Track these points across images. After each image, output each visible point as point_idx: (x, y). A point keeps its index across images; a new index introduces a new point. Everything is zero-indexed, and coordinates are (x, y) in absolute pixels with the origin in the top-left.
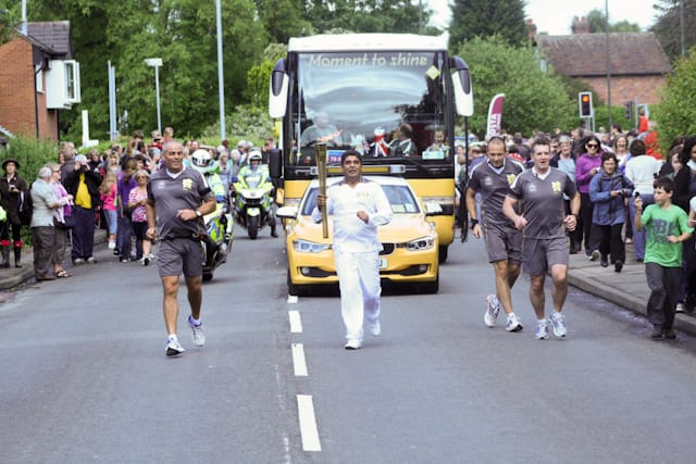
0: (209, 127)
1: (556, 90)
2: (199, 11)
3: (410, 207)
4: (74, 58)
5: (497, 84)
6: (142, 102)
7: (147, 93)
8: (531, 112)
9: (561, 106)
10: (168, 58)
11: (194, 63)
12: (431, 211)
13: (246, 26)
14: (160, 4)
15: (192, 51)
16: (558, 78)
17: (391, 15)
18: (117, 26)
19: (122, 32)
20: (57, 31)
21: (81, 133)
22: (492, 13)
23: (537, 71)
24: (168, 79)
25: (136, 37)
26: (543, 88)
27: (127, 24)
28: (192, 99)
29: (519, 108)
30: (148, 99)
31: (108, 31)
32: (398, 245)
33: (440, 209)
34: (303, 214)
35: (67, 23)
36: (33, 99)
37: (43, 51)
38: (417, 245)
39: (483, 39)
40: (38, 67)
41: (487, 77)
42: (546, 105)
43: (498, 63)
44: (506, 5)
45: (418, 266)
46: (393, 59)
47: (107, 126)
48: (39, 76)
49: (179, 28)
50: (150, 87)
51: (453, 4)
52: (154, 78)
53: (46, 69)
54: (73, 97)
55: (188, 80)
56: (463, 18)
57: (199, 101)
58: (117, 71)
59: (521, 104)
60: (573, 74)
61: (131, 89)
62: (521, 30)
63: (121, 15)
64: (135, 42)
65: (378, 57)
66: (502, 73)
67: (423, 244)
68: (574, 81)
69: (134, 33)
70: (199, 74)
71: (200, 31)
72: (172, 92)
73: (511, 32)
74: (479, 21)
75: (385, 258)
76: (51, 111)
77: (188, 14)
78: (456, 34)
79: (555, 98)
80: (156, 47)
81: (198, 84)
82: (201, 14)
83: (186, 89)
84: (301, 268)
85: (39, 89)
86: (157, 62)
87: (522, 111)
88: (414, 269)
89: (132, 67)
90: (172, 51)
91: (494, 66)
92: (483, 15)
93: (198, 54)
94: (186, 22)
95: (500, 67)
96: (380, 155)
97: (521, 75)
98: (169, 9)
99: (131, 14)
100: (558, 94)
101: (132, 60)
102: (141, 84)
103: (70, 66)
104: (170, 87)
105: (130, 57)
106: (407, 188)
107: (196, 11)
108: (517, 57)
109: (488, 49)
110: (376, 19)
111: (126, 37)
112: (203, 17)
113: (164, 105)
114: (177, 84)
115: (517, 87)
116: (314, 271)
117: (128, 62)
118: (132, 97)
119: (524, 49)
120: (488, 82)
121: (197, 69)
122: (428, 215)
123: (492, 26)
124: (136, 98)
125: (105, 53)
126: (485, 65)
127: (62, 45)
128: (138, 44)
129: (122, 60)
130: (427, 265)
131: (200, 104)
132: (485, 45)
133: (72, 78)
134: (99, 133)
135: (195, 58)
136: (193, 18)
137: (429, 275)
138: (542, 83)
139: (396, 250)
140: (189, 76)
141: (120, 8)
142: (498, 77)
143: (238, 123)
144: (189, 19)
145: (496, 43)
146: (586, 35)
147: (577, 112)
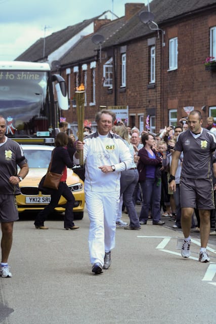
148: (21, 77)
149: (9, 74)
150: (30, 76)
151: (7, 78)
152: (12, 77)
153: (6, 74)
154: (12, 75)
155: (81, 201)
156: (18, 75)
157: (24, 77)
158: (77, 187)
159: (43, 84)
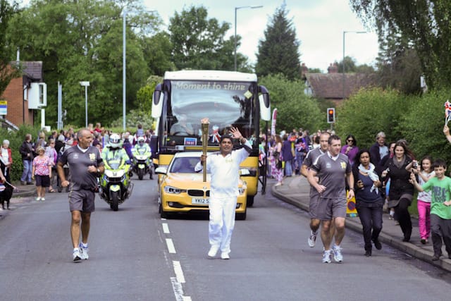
0: (114, 121)
1: (314, 106)
2: (111, 55)
4: (43, 82)
5: (280, 102)
6: (77, 105)
7: (80, 100)
8: (298, 119)
9: (315, 116)
10: (92, 80)
11: (107, 84)
13: (136, 64)
14: (88, 50)
15: (106, 77)
16: (315, 100)
17: (221, 60)
18: (63, 62)
19: (66, 65)
20: (35, 67)
21: (40, 122)
22: (281, 60)
23: (303, 95)
24: (92, 92)
25: (74, 68)
26: (306, 105)
27: (69, 60)
28: (105, 105)
29: (291, 117)
30: (80, 103)
31: (58, 64)
33: (248, 173)
34: (171, 172)
35: (41, 62)
36: (22, 103)
37: (28, 78)
39: (273, 76)
40: (25, 87)
41: (274, 98)
42: (307, 115)
43: (281, 90)
44: (289, 55)
46: (225, 86)
47: (56, 118)
48: (25, 91)
49: (99, 64)
50: (81, 97)
51: (258, 53)
52: (84, 92)
53: (29, 87)
54: (42, 102)
55: (103, 93)
56: (263, 62)
57: (109, 106)
58: (63, 87)
59: (292, 114)
60: (327, 97)
61: (71, 97)
62: (297, 70)
63: (65, 55)
64: (73, 71)
65: (216, 84)
66: (283, 96)
68: (327, 101)
69: (73, 66)
70: (109, 90)
71: (110, 66)
72: (94, 100)
73: (291, 71)
74: (272, 64)
76: (30, 110)
77: (104, 57)
78: (258, 71)
79: (312, 111)
80: (85, 74)
81: (109, 96)
82: (112, 57)
83: (102, 98)
84: (169, 202)
85: (25, 98)
86: (86, 84)
87: (293, 118)
89: (71, 85)
90: (94, 76)
91: (278, 92)
92: (275, 61)
93: (110, 79)
94: (102, 61)
95: (282, 92)
96: (216, 142)
97: (294, 98)
98: (93, 53)
99: (71, 55)
100: (314, 109)
101: (72, 81)
102: (76, 95)
103: (42, 87)
104: (93, 97)
105: (70, 79)
107: (109, 54)
108: (292, 87)
109: (275, 82)
110: (211, 63)
111: (68, 68)
112: (112, 58)
113: (89, 107)
114: (97, 96)
115: (291, 104)
117: (69, 82)
118: (71, 103)
119: (296, 82)
120: (274, 101)
121: (109, 88)
122: (241, 176)
123: (280, 68)
124: (74, 103)
125: (56, 77)
126: (273, 91)
127: (38, 75)
128: (75, 72)
129: (65, 81)
130: (240, 204)
131: (110, 107)
132: (273, 79)
133: (42, 92)
134: (51, 122)
135: (108, 81)
136: (107, 58)
137: (241, 210)
138: (305, 103)
140: (104, 91)
141: (65, 51)
142: (281, 98)
143: (131, 119)
144: (104, 59)
145: (280, 79)
146: (336, 74)
147: (325, 120)
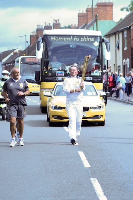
3: (94, 93)
12: (102, 95)
32: (90, 108)
33: (105, 94)
38: (97, 108)
45: (98, 115)
67: (100, 107)
75: (86, 113)
84: (54, 116)
88: (96, 117)
106: (93, 86)
116: (59, 117)
122: (101, 96)
130: (101, 115)
137: (102, 119)
139: (90, 109)
148: (83, 39)
149: (76, 38)
150: (89, 39)
151: (75, 40)
152: (77, 39)
153: (74, 37)
154: (78, 38)
155: (102, 115)
156: (82, 38)
157: (85, 40)
158: (100, 106)
159: (96, 44)
